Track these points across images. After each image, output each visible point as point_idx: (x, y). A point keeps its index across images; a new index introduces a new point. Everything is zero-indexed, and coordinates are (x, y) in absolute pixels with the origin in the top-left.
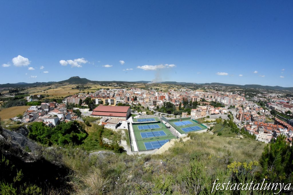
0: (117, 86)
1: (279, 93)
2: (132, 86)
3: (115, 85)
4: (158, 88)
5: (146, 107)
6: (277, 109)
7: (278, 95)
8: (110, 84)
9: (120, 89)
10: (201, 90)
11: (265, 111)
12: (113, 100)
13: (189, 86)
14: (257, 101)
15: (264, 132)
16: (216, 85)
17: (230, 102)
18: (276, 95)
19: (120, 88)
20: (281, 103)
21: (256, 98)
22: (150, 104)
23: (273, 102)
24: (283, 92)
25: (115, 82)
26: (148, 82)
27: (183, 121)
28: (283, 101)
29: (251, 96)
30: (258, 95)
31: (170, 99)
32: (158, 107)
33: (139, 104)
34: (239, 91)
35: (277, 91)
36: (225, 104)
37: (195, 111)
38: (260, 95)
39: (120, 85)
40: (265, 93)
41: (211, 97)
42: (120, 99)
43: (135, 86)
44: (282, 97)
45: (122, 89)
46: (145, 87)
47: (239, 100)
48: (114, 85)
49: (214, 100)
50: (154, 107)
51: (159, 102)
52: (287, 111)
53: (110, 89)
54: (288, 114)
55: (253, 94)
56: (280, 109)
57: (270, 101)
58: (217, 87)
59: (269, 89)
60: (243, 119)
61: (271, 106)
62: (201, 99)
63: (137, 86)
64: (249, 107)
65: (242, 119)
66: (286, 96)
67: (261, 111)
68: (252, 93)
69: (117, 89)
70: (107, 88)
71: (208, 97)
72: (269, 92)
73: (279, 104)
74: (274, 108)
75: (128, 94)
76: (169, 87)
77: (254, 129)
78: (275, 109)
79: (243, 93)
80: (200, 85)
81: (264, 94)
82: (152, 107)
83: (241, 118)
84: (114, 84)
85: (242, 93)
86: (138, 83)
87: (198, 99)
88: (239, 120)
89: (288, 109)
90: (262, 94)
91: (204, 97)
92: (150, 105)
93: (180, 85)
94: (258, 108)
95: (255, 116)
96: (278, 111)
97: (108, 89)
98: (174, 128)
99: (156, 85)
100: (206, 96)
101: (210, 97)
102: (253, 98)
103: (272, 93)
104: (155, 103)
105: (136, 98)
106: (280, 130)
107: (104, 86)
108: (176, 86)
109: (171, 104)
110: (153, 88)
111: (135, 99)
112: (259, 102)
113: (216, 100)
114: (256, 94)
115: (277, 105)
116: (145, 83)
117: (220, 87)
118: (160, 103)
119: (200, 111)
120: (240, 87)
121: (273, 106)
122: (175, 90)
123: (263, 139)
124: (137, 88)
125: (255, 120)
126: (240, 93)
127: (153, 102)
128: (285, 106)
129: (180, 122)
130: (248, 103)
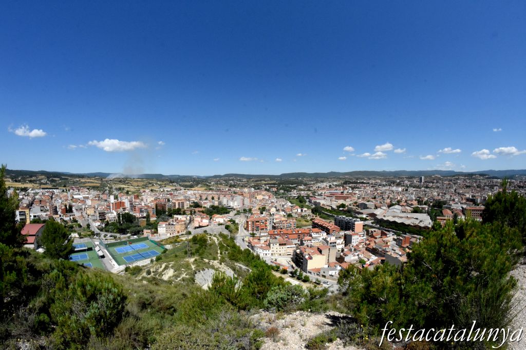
0: (46, 184)
1: (334, 181)
2: (74, 183)
3: (42, 181)
4: (123, 186)
5: (84, 225)
6: (324, 205)
7: (331, 184)
8: (34, 178)
9: (49, 189)
10: (201, 187)
11: (302, 210)
12: (25, 212)
13: (185, 181)
14: (294, 197)
15: (280, 245)
16: (231, 178)
17: (243, 204)
18: (328, 185)
19: (50, 187)
20: (332, 195)
21: (294, 194)
22: (93, 218)
23: (321, 195)
24: (340, 179)
25: (43, 173)
26: (108, 174)
27: (133, 245)
28: (336, 191)
29: (288, 190)
30: (299, 187)
31: (133, 207)
32: (107, 224)
33: (73, 218)
34: (268, 184)
35: (331, 178)
36: (235, 207)
37: (164, 226)
38: (302, 187)
39: (53, 181)
40: (312, 183)
41: (213, 198)
42: (41, 210)
43: (82, 183)
44: (336, 186)
45: (53, 189)
46: (99, 185)
47: (262, 198)
48: (42, 179)
49: (216, 204)
50: (99, 224)
51: (109, 215)
52: (339, 205)
53: (30, 189)
54: (341, 209)
55: (290, 188)
56: (329, 203)
57: (316, 194)
58: (233, 182)
59: (319, 178)
60: (255, 228)
61: (315, 201)
62: (194, 202)
63: (85, 183)
64: (276, 207)
65: (253, 230)
66: (344, 184)
67: (294, 211)
68: (291, 186)
69: (43, 189)
70: (23, 186)
71: (206, 199)
72: (317, 182)
73: (329, 197)
74: (319, 203)
75: (60, 201)
76: (144, 184)
77: (265, 241)
78: (321, 205)
79: (274, 187)
80: (204, 180)
81: (308, 184)
82: (95, 225)
83: (250, 228)
84: (40, 177)
85: (272, 187)
86: (89, 176)
87: (185, 204)
88: (248, 231)
89: (341, 202)
90: (305, 185)
91: (201, 199)
92: (94, 220)
93: (167, 180)
94: (292, 207)
95: (277, 220)
96: (325, 207)
97: (25, 190)
98: (112, 256)
99: (124, 180)
100: (204, 198)
101: (210, 198)
102: (289, 193)
103: (322, 182)
104: (102, 215)
105: (71, 207)
106: (313, 236)
107: (19, 181)
108: (158, 183)
109: (131, 215)
110: (114, 187)
111: (69, 210)
112: (298, 198)
113: (220, 203)
114: (296, 186)
115: (324, 198)
116: (101, 176)
117: (237, 180)
118: (112, 215)
119: (173, 224)
120: (272, 177)
121: (318, 201)
122: (152, 190)
123: (282, 254)
124: (82, 187)
125: (278, 226)
126: (269, 187)
127: (99, 213)
128: (338, 198)
129: (128, 246)
130: (275, 202)
